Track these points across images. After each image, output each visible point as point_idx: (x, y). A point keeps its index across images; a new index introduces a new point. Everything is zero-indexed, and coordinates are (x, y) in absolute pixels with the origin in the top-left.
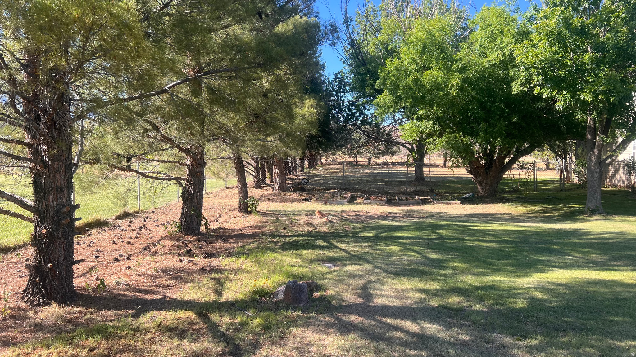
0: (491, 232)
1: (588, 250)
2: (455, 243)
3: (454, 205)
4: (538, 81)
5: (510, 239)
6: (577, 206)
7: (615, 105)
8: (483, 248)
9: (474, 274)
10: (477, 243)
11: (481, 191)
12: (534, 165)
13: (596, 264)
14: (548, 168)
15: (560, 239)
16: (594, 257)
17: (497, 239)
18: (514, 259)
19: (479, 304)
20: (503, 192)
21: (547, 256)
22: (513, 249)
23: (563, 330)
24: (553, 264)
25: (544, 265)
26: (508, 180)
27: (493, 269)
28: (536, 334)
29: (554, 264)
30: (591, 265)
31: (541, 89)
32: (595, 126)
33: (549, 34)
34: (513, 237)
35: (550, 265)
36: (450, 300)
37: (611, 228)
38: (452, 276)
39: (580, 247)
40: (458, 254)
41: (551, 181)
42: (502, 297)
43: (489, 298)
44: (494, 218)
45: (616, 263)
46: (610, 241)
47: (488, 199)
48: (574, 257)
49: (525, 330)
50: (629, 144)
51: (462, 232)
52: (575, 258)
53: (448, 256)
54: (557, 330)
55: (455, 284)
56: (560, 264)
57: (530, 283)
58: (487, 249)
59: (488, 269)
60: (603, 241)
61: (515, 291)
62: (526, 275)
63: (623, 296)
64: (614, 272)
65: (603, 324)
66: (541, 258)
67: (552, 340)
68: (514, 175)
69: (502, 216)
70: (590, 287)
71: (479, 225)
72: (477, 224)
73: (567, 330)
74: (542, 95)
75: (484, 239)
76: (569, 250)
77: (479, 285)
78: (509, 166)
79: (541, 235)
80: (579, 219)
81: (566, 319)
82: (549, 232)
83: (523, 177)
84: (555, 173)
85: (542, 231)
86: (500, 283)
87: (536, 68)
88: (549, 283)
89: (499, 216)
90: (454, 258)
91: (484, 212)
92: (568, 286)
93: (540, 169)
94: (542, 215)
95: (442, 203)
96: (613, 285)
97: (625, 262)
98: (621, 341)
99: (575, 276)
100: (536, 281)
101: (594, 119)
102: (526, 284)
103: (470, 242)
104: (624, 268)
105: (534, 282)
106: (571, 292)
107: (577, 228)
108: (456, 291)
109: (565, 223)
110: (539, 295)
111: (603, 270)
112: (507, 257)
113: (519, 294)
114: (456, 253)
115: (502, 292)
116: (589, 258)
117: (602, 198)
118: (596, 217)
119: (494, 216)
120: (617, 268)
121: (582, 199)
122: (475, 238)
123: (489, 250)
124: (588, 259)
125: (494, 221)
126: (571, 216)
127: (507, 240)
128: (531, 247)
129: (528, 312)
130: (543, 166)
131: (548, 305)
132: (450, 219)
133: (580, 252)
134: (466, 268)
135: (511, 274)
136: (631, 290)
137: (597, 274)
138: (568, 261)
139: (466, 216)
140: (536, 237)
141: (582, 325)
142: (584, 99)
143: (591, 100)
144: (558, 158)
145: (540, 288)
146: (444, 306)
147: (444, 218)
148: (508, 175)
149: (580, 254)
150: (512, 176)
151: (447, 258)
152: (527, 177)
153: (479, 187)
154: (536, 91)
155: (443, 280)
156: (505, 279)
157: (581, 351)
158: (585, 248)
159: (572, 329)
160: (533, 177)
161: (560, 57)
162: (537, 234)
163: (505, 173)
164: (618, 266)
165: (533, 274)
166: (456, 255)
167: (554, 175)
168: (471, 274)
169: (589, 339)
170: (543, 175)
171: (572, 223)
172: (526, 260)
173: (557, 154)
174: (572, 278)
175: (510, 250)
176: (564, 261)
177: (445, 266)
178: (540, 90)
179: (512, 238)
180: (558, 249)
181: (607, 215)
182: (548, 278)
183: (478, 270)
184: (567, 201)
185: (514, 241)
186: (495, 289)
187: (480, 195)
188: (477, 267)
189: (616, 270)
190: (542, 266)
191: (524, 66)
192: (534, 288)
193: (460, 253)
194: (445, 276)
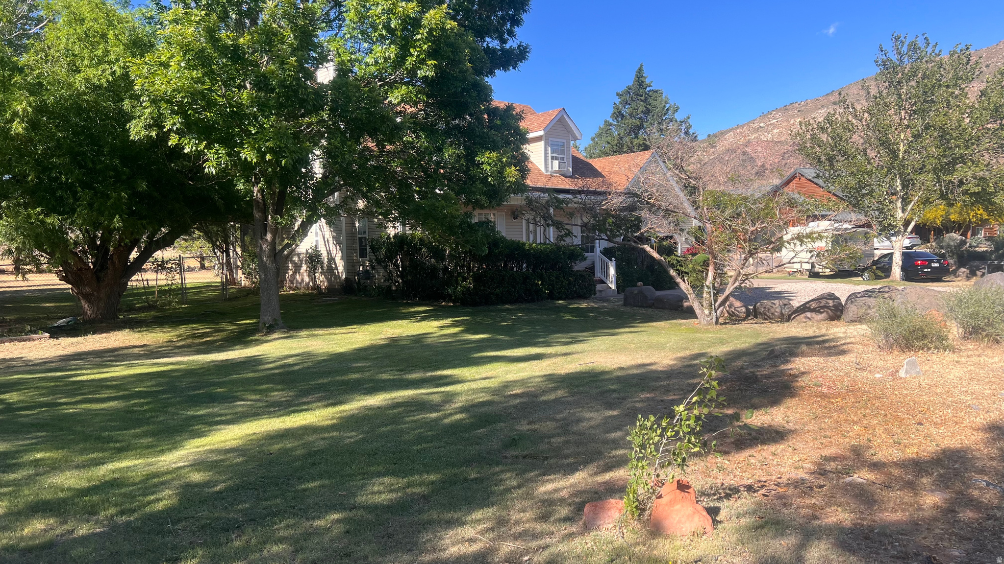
0: (111, 381)
1: (267, 386)
2: (38, 414)
3: (37, 342)
4: (175, 124)
5: (145, 389)
6: (248, 321)
7: (289, 170)
8: (96, 414)
9: (78, 467)
10: (83, 406)
11: (89, 312)
12: (180, 263)
13: (279, 406)
14: (203, 267)
15: (226, 376)
16: (277, 395)
17: (121, 393)
18: (154, 423)
19: (88, 522)
20: (131, 309)
21: (207, 407)
22: (151, 406)
23: (238, 527)
24: (217, 419)
25: (203, 424)
26: (137, 289)
27: (114, 448)
28: (193, 549)
29: (219, 418)
30: (272, 409)
31: (180, 138)
32: (264, 201)
33: (186, 49)
34: (149, 384)
35: (212, 423)
36: (26, 531)
37: (296, 349)
38: (29, 480)
39: (255, 385)
40: (44, 434)
41: (208, 287)
42: (131, 497)
43: (106, 505)
44: (115, 356)
45: (305, 400)
46: (296, 368)
47: (104, 325)
48: (248, 401)
49: (174, 548)
50: (310, 228)
51: (53, 391)
52: (249, 403)
53: (21, 443)
54: (228, 531)
55: (37, 494)
56: (228, 417)
57: (181, 459)
58: (103, 414)
59: (103, 450)
60: (287, 369)
61: (156, 480)
62: (175, 447)
63: (317, 447)
64: (304, 413)
65: (294, 498)
66: (198, 413)
67: (220, 551)
68: (147, 280)
69: (130, 351)
70: (273, 444)
71: (88, 372)
72: (84, 372)
73: (243, 525)
74: (183, 148)
75: (98, 396)
76: (241, 391)
77: (86, 485)
78: (137, 266)
79: (197, 373)
80: (252, 341)
81: (240, 507)
82: (209, 367)
83: (163, 283)
84: (215, 274)
85: (198, 367)
86: (127, 472)
87: (169, 102)
88: (211, 451)
89: (126, 351)
90: (36, 444)
91: (96, 349)
92: (242, 450)
93: (190, 269)
94: (197, 341)
95: (11, 341)
96: (303, 435)
97: (316, 395)
98: (319, 518)
99: (250, 431)
100: (192, 453)
101: (261, 190)
102: (174, 463)
103: (68, 407)
104: (315, 405)
105: (187, 456)
106: (246, 458)
107: (249, 355)
108: (40, 508)
109: (232, 350)
110: (197, 477)
111: (289, 414)
112: (139, 423)
113: (162, 483)
114: (40, 434)
115: (131, 488)
116: (268, 399)
117: (282, 307)
118: (275, 336)
119: (116, 353)
120: (306, 407)
121: (253, 311)
122: (79, 398)
123: (105, 415)
124: (267, 401)
125: (116, 361)
126: (241, 338)
127: (140, 392)
128: (181, 397)
129: (179, 512)
130: (195, 263)
131: (211, 490)
132: (28, 368)
133: (255, 392)
134: (61, 459)
135: (147, 451)
136: (327, 435)
137: (281, 422)
138: (240, 409)
139: (61, 360)
140: (188, 380)
141: (264, 509)
142: (246, 158)
143: (255, 160)
144: (216, 251)
145: (198, 464)
146: (12, 546)
147: (15, 369)
148: (137, 280)
149: (256, 395)
150: (145, 283)
151: (21, 445)
152: (170, 283)
153: (84, 304)
154: (173, 141)
155: (10, 493)
156: (136, 462)
157: (265, 553)
158: (263, 384)
159: (252, 520)
160: (179, 281)
161: (206, 89)
162: (191, 373)
163: (133, 278)
164: (308, 403)
165: (185, 443)
166: (41, 437)
167: (211, 277)
168: (70, 468)
169: (277, 529)
170: (194, 279)
171: (241, 349)
172: (174, 420)
173: (214, 246)
174: (247, 435)
175: (146, 408)
176: (234, 411)
177: (15, 465)
178: (179, 140)
179: (148, 387)
180: (224, 392)
181: (289, 331)
182: (210, 445)
183: (85, 457)
184: (233, 316)
185: (152, 392)
186: (118, 486)
187: (86, 318)
188: (83, 451)
189: (306, 410)
190: (200, 427)
191: (149, 96)
192: (188, 466)
193: (47, 431)
194: (15, 485)
